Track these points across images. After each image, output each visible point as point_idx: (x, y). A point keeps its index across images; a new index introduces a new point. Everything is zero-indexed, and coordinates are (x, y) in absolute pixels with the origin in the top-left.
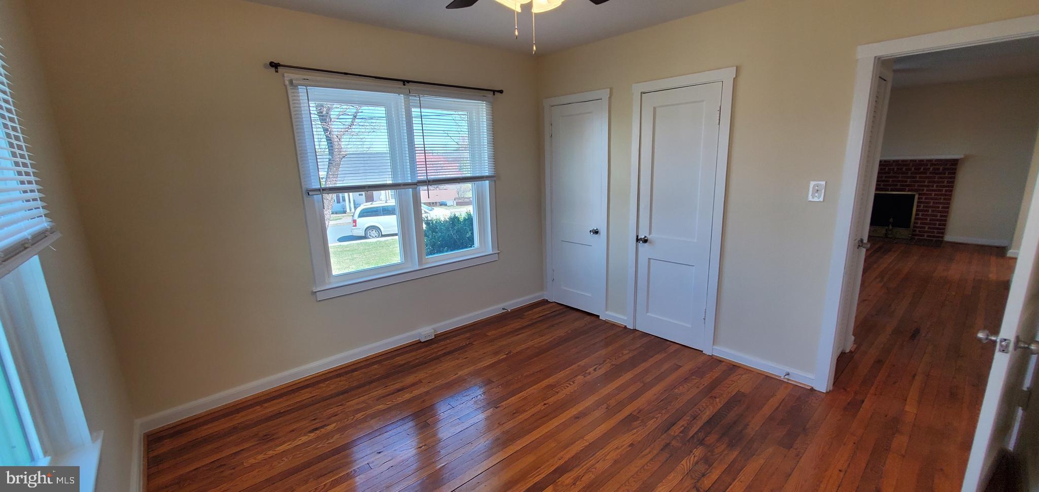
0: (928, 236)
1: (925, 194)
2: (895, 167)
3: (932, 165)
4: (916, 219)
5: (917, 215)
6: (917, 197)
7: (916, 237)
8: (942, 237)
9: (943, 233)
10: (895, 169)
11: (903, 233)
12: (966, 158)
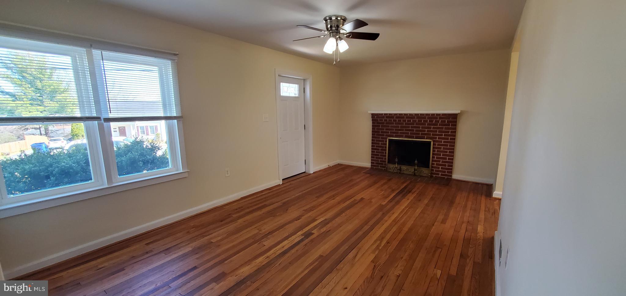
0: (441, 175)
1: (437, 141)
2: (417, 120)
3: (440, 118)
4: (433, 161)
5: (433, 157)
6: (432, 143)
7: (434, 175)
8: (451, 176)
9: (451, 172)
10: (417, 121)
11: (425, 171)
12: (462, 113)
